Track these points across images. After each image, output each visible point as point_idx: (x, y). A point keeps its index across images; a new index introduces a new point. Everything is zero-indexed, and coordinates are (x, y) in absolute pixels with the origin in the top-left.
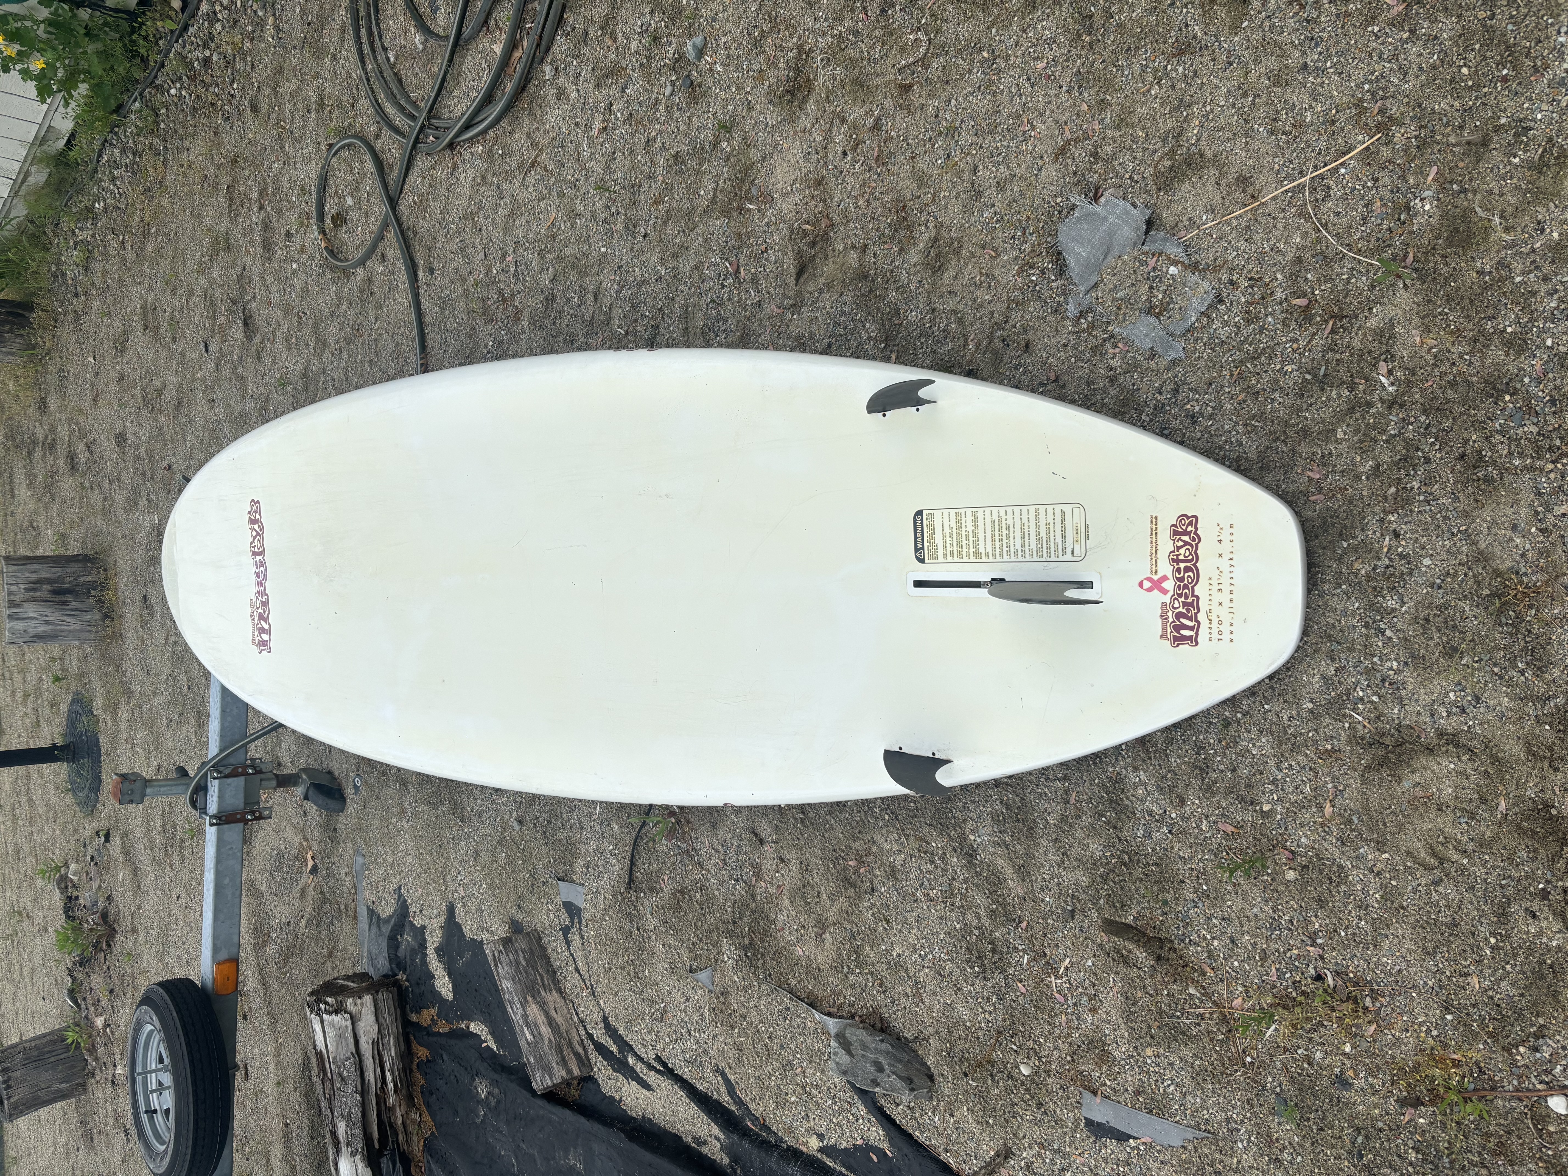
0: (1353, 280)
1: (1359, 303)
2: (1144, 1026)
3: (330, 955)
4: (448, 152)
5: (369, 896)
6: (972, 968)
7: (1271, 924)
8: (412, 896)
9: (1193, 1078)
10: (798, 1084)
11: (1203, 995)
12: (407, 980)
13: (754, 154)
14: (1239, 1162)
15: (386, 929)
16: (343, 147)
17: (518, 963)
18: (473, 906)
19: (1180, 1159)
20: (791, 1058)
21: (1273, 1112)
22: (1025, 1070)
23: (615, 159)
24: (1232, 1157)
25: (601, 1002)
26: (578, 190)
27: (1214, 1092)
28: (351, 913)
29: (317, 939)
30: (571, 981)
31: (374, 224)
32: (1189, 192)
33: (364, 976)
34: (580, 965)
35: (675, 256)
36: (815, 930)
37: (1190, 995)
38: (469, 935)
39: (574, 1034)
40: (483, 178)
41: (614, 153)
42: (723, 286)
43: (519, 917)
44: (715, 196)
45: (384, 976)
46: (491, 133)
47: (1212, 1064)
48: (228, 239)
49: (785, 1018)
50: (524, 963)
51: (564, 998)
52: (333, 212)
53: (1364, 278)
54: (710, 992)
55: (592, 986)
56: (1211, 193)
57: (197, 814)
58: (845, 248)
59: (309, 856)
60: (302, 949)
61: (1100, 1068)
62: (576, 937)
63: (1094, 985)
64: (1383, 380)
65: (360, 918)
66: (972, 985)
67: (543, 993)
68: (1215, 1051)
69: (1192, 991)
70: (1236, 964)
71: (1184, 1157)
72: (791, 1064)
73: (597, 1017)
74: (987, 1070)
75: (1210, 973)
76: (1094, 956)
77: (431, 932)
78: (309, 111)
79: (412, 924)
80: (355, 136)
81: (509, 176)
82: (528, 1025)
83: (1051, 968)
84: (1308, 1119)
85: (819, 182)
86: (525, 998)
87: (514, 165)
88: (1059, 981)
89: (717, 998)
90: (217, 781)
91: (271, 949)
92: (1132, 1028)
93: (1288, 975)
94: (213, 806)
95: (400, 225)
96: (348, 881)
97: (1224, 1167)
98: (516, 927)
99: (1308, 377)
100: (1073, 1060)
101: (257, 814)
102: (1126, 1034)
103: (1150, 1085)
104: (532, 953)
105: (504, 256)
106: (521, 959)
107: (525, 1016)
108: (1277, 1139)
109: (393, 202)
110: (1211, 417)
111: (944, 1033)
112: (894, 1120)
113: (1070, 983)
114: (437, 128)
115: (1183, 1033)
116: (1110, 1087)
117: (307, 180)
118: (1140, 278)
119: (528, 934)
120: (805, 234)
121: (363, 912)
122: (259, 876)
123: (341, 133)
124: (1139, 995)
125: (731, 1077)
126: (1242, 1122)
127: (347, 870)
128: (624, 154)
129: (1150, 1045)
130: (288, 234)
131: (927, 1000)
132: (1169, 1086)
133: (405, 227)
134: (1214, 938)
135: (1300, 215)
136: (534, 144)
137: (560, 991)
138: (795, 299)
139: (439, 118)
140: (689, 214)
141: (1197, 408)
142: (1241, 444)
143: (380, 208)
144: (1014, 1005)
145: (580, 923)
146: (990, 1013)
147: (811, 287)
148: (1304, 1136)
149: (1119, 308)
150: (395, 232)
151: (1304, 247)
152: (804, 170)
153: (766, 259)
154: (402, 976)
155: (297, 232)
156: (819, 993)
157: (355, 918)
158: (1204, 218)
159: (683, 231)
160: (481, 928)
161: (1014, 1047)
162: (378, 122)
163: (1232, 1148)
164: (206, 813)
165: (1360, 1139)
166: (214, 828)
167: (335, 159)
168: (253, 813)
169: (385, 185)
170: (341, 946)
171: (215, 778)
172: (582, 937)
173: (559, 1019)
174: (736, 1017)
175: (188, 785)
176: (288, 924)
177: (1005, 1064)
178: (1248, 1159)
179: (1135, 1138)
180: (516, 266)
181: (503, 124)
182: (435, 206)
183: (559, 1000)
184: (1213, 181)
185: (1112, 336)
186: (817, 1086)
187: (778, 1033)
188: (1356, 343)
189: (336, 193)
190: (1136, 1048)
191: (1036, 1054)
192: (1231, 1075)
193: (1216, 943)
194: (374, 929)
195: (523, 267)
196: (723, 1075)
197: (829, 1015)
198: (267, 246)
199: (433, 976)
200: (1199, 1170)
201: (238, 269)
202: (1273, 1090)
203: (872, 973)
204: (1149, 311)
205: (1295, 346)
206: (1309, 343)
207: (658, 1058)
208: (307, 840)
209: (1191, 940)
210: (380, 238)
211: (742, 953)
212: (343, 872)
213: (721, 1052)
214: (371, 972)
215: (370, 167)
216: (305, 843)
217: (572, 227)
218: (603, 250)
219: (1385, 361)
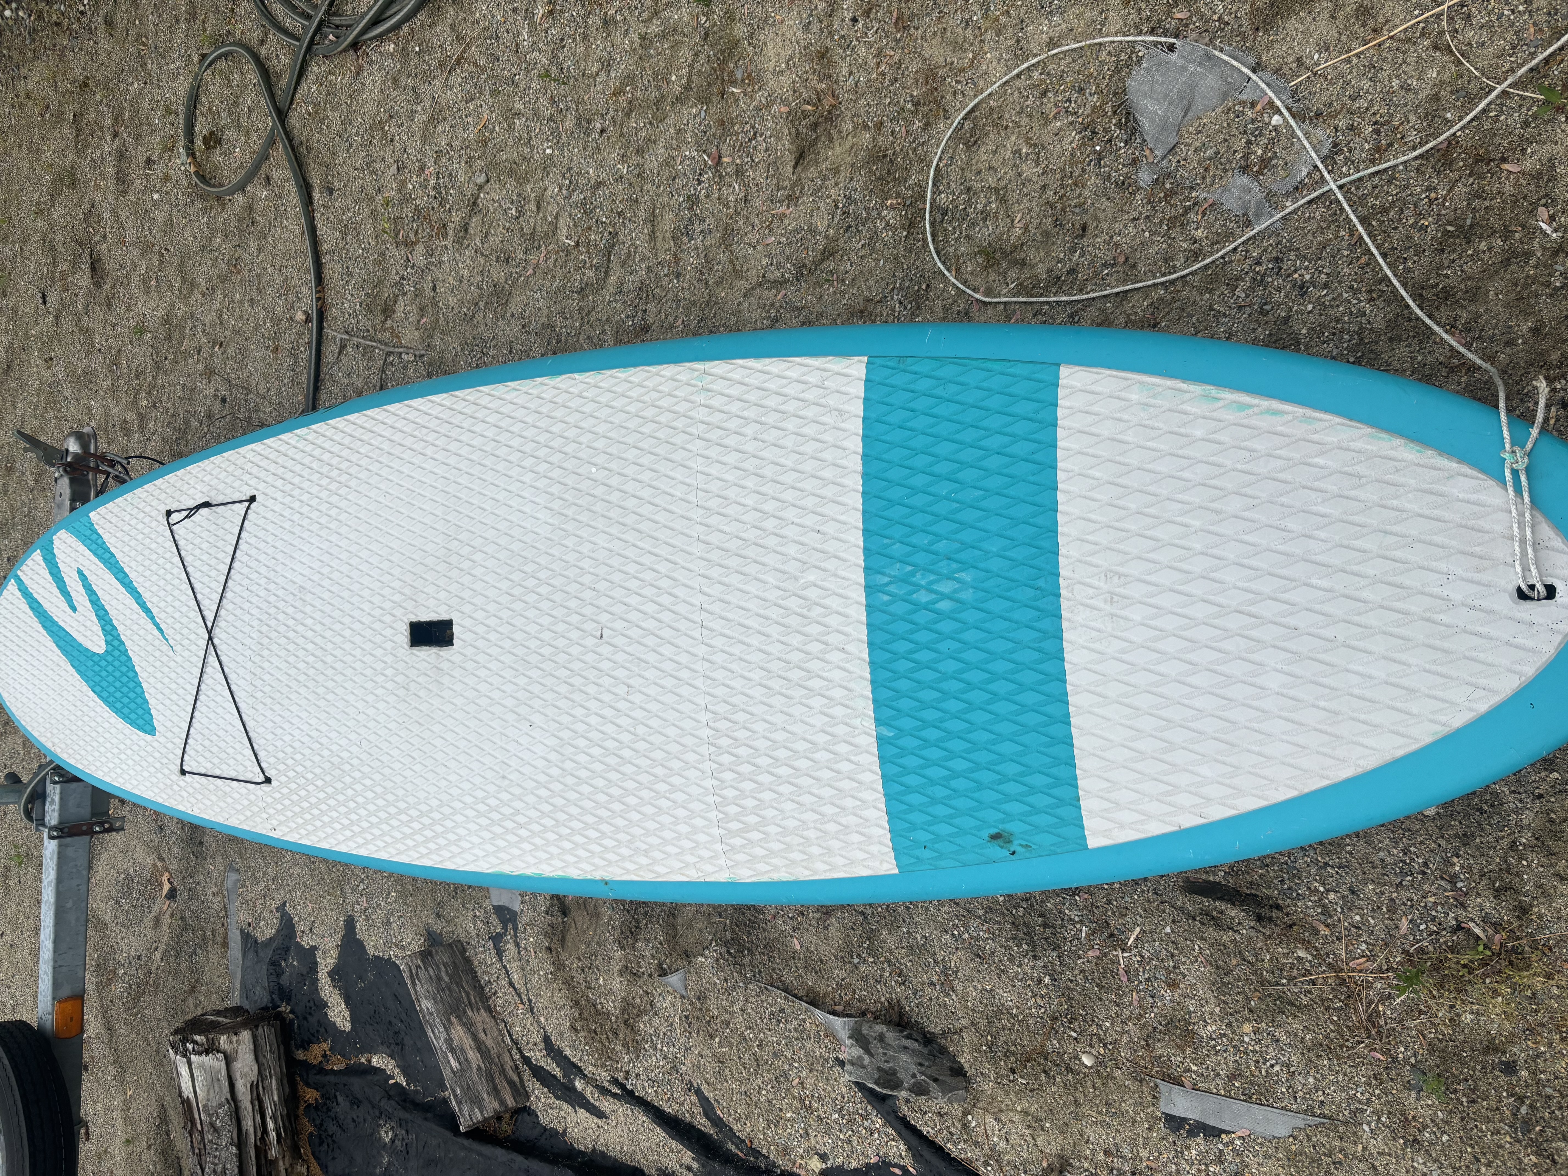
0: (1502, 118)
1: (1509, 143)
2: (1240, 998)
3: (193, 989)
4: (351, 52)
5: (244, 917)
6: (1019, 946)
7: (1401, 869)
8: (300, 913)
9: (1303, 1054)
10: (794, 1098)
11: (1314, 956)
12: (292, 1012)
13: (740, 30)
14: (1365, 1149)
15: (267, 954)
16: (219, 57)
17: (439, 979)
18: (378, 917)
19: (1287, 1150)
20: (786, 1067)
21: (1408, 1086)
22: (1087, 1061)
23: (564, 47)
24: (1356, 1144)
25: (542, 1019)
26: (517, 86)
27: (1330, 1069)
28: (219, 939)
29: (176, 973)
30: (503, 997)
31: (256, 142)
32: (1296, 29)
33: (236, 1011)
34: (515, 977)
35: (639, 151)
36: (817, 915)
37: (1299, 958)
38: (371, 952)
39: (507, 1058)
40: (395, 81)
41: (562, 40)
42: (700, 182)
43: (438, 927)
44: (689, 81)
45: (262, 1009)
46: (406, 28)
47: (1327, 1037)
48: (73, 175)
49: (779, 1022)
50: (447, 979)
51: (494, 1017)
52: (205, 132)
53: (1516, 115)
54: (683, 997)
55: (530, 1001)
56: (1324, 29)
57: (34, 826)
58: (855, 128)
59: (165, 879)
60: (156, 985)
61: (1183, 1051)
62: (510, 946)
63: (1173, 956)
64: (1544, 226)
65: (231, 944)
66: (1019, 966)
67: (470, 1013)
68: (1332, 1022)
69: (1301, 953)
70: (1358, 918)
71: (1294, 1148)
72: (785, 1075)
73: (535, 1037)
74: (1039, 1064)
75: (1324, 931)
76: (1174, 922)
77: (324, 953)
78: (177, 21)
79: (299, 945)
80: (234, 44)
81: (428, 78)
82: (452, 1050)
83: (1116, 940)
84: (1455, 1091)
85: (823, 55)
86: (449, 1020)
87: (434, 63)
88: (1125, 955)
89: (692, 1004)
90: (58, 786)
91: (118, 989)
92: (1224, 1002)
93: (1422, 927)
94: (52, 816)
95: (290, 140)
96: (216, 904)
97: (1346, 1156)
98: (433, 940)
99: (1450, 228)
100: (1148, 1045)
101: (106, 826)
102: (1217, 1010)
103: (1248, 1067)
104: (455, 967)
105: (422, 169)
106: (443, 974)
107: (449, 1041)
108: (1414, 1117)
109: (282, 114)
110: (1326, 286)
111: (983, 1024)
112: (920, 1131)
113: (1142, 956)
114: (337, 27)
115: (1291, 1003)
116: (1196, 1072)
117: (173, 99)
118: (1234, 131)
119: (450, 945)
120: (805, 115)
121: (235, 937)
122: (102, 905)
123: (218, 41)
124: (1234, 962)
125: (710, 1095)
126: (1369, 1100)
127: (215, 889)
128: (574, 40)
129: (1249, 1020)
130: (149, 162)
131: (959, 988)
132: (1272, 1066)
133: (296, 142)
134: (1328, 891)
135: (1436, 47)
136: (460, 38)
137: (490, 1010)
138: (792, 189)
139: (340, 15)
140: (658, 102)
141: (1307, 277)
142: (1364, 314)
143: (265, 121)
144: (1072, 986)
145: (515, 929)
146: (1042, 997)
147: (812, 173)
148: (1451, 1111)
149: (1206, 170)
150: (284, 146)
151: (1442, 83)
152: (803, 43)
153: (755, 148)
154: (284, 1008)
155: (160, 157)
156: (822, 988)
157: (225, 944)
158: (1316, 56)
159: (650, 123)
160: (388, 944)
161: (1074, 1034)
162: (263, 26)
163: (1355, 1133)
164: (44, 825)
165: (1524, 1110)
166: (54, 843)
167: (209, 72)
168: (102, 824)
169: (272, 96)
170: (206, 978)
171: (56, 783)
172: (517, 945)
173: (489, 1043)
174: (717, 1025)
175: (20, 792)
176: (139, 958)
177: (1061, 1055)
178: (1377, 1144)
179: (1227, 1132)
180: (438, 178)
181: (421, 16)
182: (334, 117)
183: (487, 1020)
184: (1326, 14)
185: (1195, 204)
186: (820, 1098)
187: (770, 1039)
188: (1508, 189)
189: (210, 109)
190: (1229, 1025)
191: (1100, 1041)
192: (1353, 1048)
193: (1332, 896)
194: (251, 955)
195: (446, 179)
196: (698, 1092)
197: (834, 1013)
198: (122, 178)
199: (326, 1005)
200: (1314, 1161)
201: (86, 207)
202: (1406, 1060)
203: (889, 962)
204: (1244, 169)
205: (1433, 195)
206: (1449, 191)
207: (615, 1081)
208: (161, 859)
209: (1298, 894)
210: (264, 157)
211: (723, 950)
212: (209, 892)
213: (697, 1067)
214: (246, 1006)
215: (253, 77)
216: (159, 864)
217: (511, 127)
218: (549, 151)
219: (1544, 205)
